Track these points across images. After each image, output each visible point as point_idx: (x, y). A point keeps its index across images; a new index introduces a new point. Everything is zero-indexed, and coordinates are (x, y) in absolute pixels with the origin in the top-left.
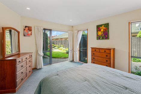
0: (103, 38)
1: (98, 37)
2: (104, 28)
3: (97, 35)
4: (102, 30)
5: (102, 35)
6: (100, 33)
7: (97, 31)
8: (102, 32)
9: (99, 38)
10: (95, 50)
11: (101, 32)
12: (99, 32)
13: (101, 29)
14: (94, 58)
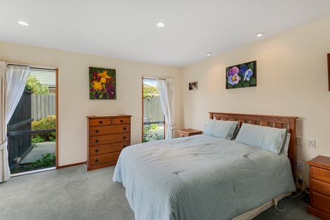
0: (105, 97)
1: (94, 93)
2: (108, 77)
3: (92, 90)
4: (103, 80)
5: (103, 90)
6: (97, 86)
7: (92, 80)
8: (102, 84)
9: (94, 95)
10: (101, 122)
11: (100, 83)
12: (95, 82)
13: (101, 77)
14: (97, 141)
